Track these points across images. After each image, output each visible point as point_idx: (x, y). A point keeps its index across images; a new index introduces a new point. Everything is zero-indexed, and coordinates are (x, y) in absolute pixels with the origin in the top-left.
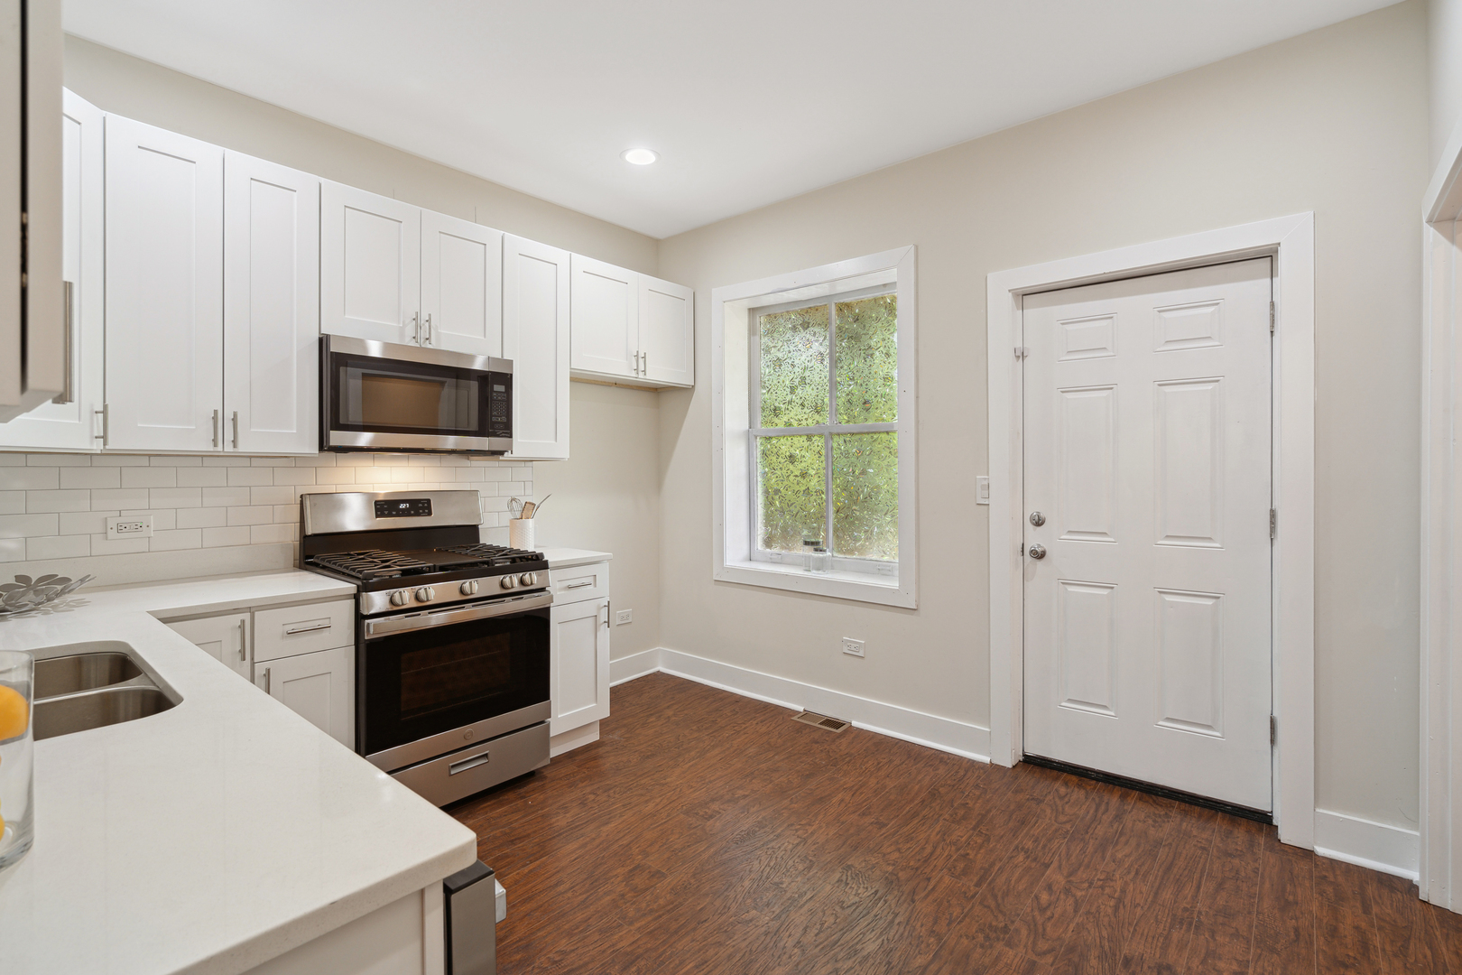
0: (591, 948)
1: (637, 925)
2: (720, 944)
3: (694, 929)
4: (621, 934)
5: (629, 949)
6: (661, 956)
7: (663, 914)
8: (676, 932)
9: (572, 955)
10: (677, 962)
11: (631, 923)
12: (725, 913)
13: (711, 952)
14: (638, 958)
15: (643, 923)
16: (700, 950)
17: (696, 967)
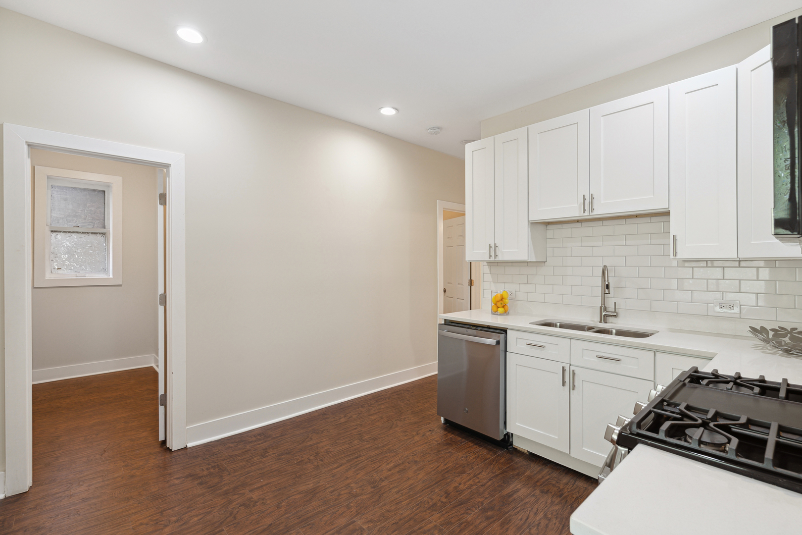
0: (454, 515)
1: (432, 525)
2: (388, 511)
3: (400, 520)
4: (440, 520)
5: (434, 512)
6: (418, 508)
7: (417, 530)
8: (410, 519)
9: (462, 512)
10: (410, 505)
11: (435, 526)
12: (382, 527)
13: (393, 508)
14: (429, 508)
15: (429, 526)
16: (399, 509)
17: (401, 502)
